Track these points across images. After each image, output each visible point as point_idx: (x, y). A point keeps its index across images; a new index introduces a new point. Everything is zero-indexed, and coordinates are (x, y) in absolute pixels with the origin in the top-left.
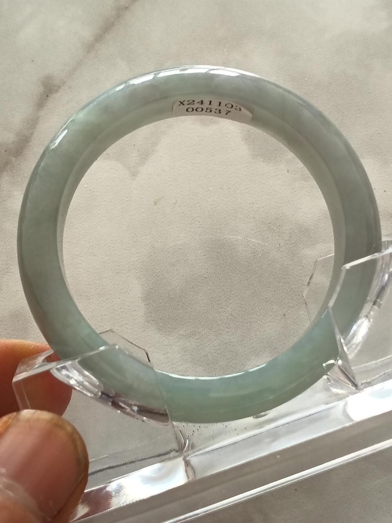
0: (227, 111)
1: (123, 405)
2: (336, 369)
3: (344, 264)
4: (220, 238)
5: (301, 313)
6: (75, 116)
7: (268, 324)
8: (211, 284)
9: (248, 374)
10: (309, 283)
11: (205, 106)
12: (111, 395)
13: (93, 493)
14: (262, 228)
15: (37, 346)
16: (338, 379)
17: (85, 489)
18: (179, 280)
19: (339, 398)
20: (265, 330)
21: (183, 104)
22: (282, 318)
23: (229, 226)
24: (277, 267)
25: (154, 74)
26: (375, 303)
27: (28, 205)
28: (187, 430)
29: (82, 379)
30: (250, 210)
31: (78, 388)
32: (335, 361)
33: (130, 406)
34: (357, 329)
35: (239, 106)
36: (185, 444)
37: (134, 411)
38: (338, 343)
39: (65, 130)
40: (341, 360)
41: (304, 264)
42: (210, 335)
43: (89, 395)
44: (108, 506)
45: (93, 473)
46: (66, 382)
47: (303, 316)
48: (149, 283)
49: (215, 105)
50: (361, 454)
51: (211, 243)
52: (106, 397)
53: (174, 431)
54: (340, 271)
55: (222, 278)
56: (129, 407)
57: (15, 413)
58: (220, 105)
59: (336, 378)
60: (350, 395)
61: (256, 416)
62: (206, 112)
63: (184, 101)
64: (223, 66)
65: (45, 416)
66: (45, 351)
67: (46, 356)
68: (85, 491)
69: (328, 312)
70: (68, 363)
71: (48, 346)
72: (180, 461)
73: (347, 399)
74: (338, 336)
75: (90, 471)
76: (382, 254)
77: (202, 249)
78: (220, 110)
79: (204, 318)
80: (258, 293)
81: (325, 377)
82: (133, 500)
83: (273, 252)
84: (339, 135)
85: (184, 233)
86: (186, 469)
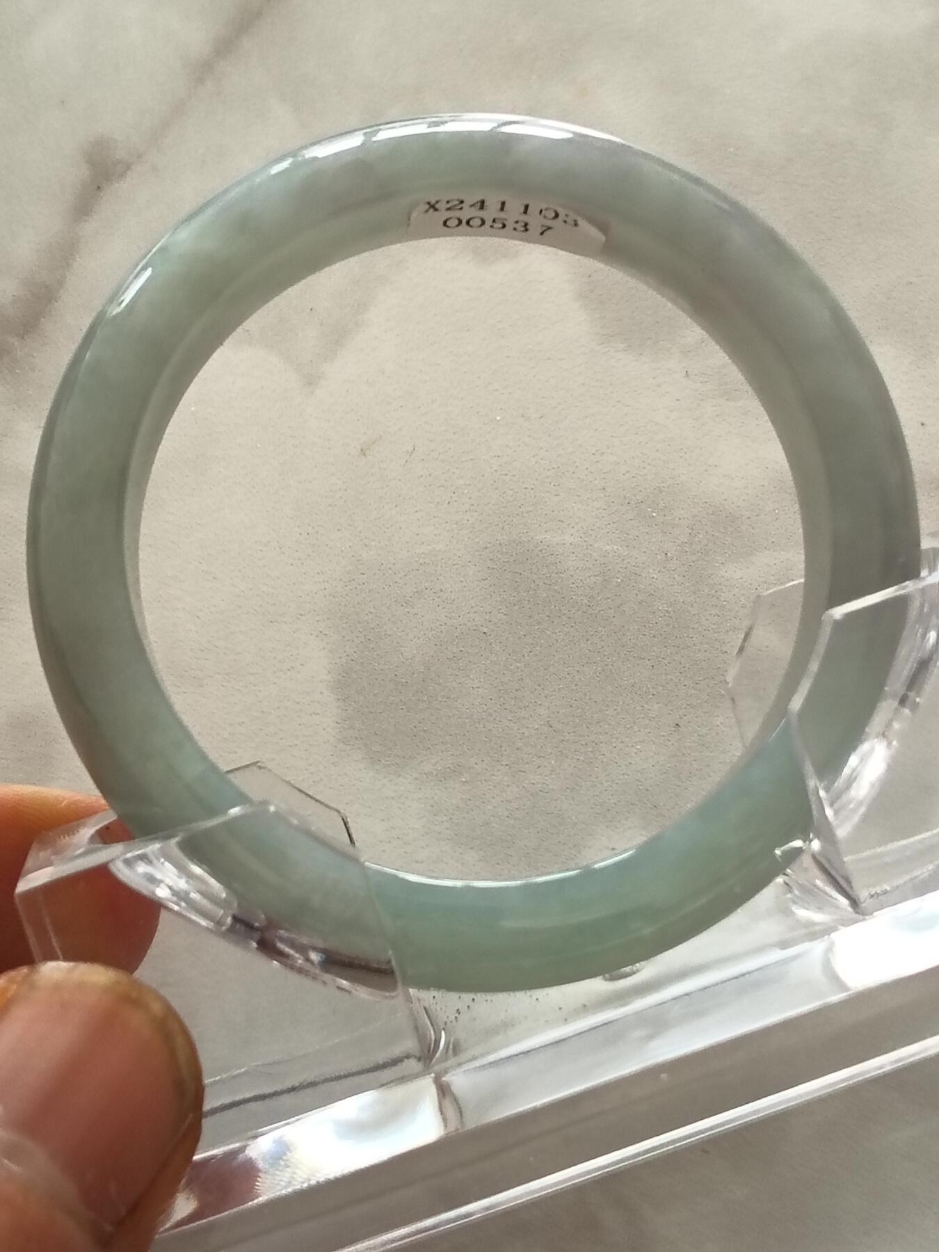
0: (543, 226)
1: (287, 950)
2: (806, 860)
3: (827, 609)
4: (520, 537)
5: (718, 721)
6: (171, 236)
7: (638, 747)
8: (498, 649)
9: (589, 874)
10: (741, 650)
11: (488, 215)
12: (257, 924)
13: (213, 1161)
14: (624, 514)
15: (75, 801)
16: (813, 887)
17: (196, 1153)
18: (421, 639)
19: (814, 933)
20: (630, 761)
21: (436, 210)
22: (671, 734)
23: (542, 509)
24: (660, 608)
25: (365, 134)
26: (903, 701)
27: (54, 458)
28: (443, 1008)
29: (186, 885)
30: (593, 471)
31: (176, 908)
32: (805, 842)
33: (303, 950)
34: (857, 767)
35: (573, 216)
36: (437, 1042)
37: (312, 962)
38: (813, 799)
39: (146, 269)
40: (819, 839)
41: (725, 601)
42: (496, 773)
43: (203, 923)
44: (251, 1193)
45: (214, 1111)
46: (145, 892)
47: (724, 729)
48: (347, 648)
49: (513, 213)
50: (868, 1072)
51: (498, 549)
52: (243, 928)
53: (411, 1010)
54: (819, 623)
55: (525, 635)
56: (300, 955)
57: (24, 970)
58: (525, 212)
59: (807, 883)
60: (840, 927)
61: (611, 975)
62: (490, 229)
63: (437, 202)
64: (529, 114)
65: (97, 975)
66: (96, 813)
67: (98, 827)
68: (195, 1158)
69: (788, 724)
70: (154, 847)
71: (103, 802)
72: (426, 1087)
73: (833, 935)
74: (812, 783)
75: (207, 1106)
76: (921, 584)
77: (475, 565)
78: (526, 224)
79: (481, 732)
80: (614, 671)
81: (780, 880)
82: (309, 1180)
83: (649, 573)
84: (818, 287)
85: (434, 525)
86: (440, 1104)
